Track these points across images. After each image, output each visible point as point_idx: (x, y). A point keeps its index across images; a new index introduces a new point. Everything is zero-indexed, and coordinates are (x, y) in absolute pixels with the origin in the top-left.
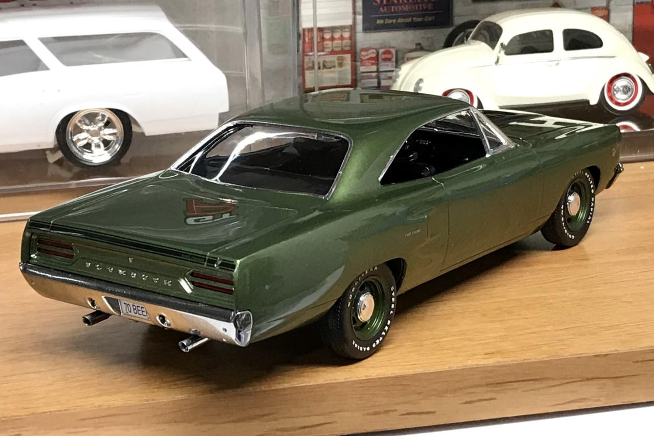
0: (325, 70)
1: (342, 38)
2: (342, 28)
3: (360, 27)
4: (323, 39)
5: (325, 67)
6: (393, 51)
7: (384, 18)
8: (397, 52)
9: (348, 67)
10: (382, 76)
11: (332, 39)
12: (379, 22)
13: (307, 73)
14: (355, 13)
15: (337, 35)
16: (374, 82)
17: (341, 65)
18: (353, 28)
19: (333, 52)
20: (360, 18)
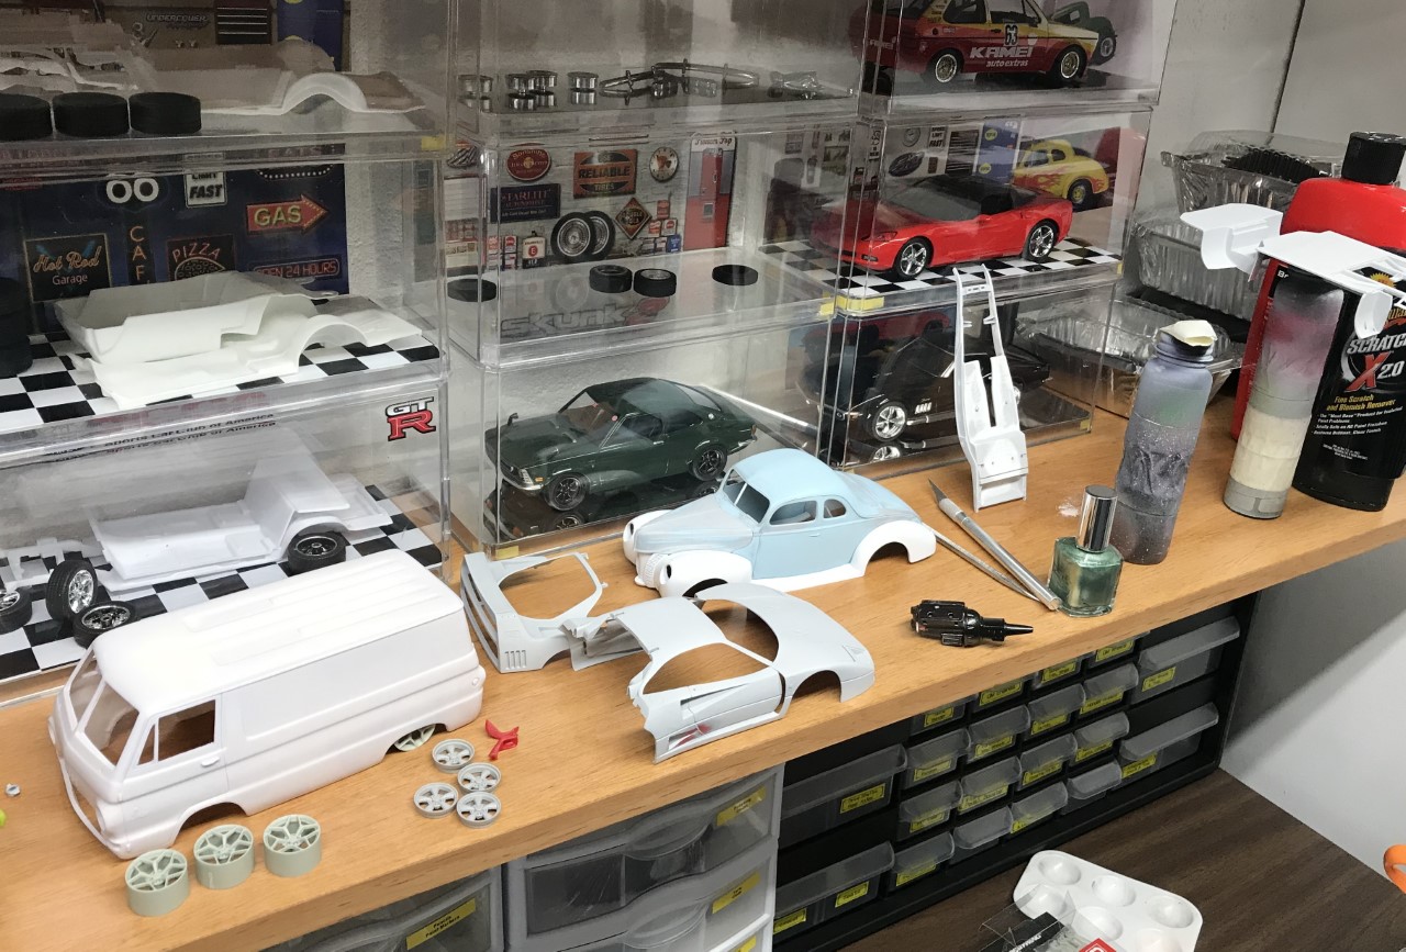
0: (459, 254)
3: (489, 219)
9: (479, 252)
10: (506, 257)
11: (465, 229)
13: (447, 257)
16: (500, 262)
18: (482, 220)
19: (464, 240)
20: (488, 212)
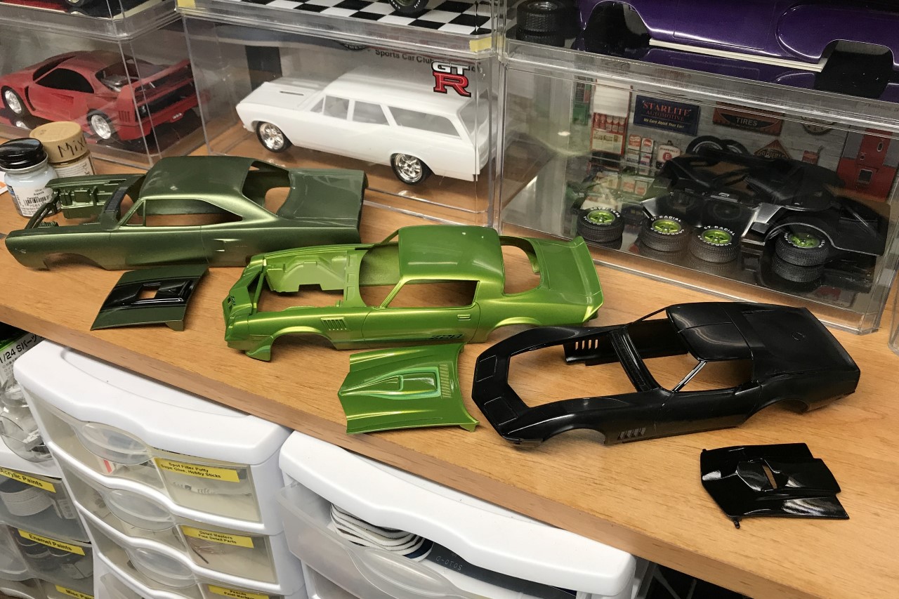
0: (605, 141)
1: (619, 124)
2: (620, 118)
3: (631, 120)
4: (606, 121)
5: (605, 139)
6: (652, 141)
7: (649, 118)
8: (654, 142)
9: (620, 144)
10: (642, 155)
11: (612, 123)
12: (645, 120)
13: (594, 141)
14: (630, 110)
15: (616, 122)
16: (637, 158)
17: (616, 140)
18: (627, 119)
19: (611, 132)
20: (632, 115)
